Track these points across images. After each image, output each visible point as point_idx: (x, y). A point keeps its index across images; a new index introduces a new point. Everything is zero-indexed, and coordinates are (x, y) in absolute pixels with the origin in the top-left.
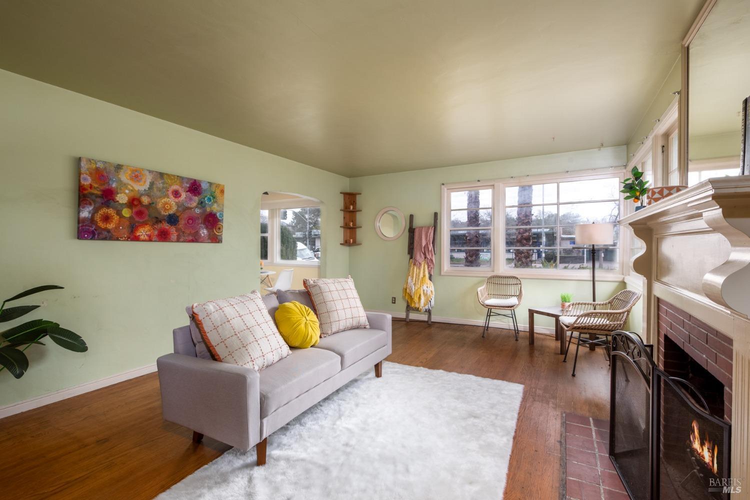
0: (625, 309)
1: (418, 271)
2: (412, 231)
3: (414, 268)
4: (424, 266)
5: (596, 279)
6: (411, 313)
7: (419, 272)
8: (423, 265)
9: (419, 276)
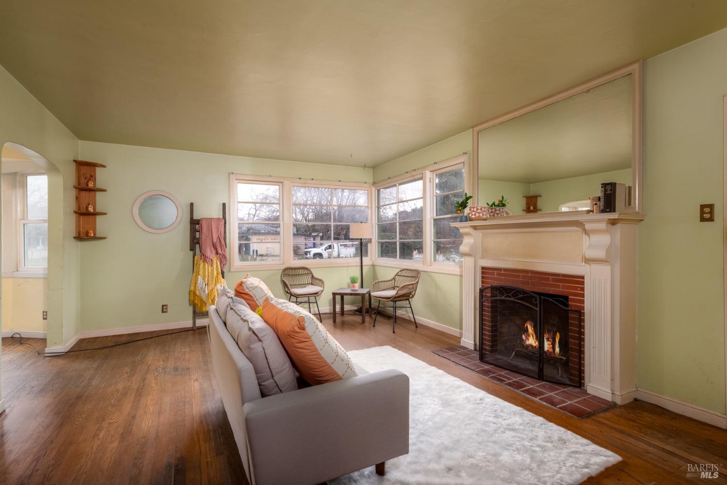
0: (415, 282)
1: (210, 268)
2: (195, 224)
3: (205, 266)
4: (217, 263)
5: (363, 264)
6: (198, 318)
7: (212, 270)
8: (215, 262)
9: (213, 274)
